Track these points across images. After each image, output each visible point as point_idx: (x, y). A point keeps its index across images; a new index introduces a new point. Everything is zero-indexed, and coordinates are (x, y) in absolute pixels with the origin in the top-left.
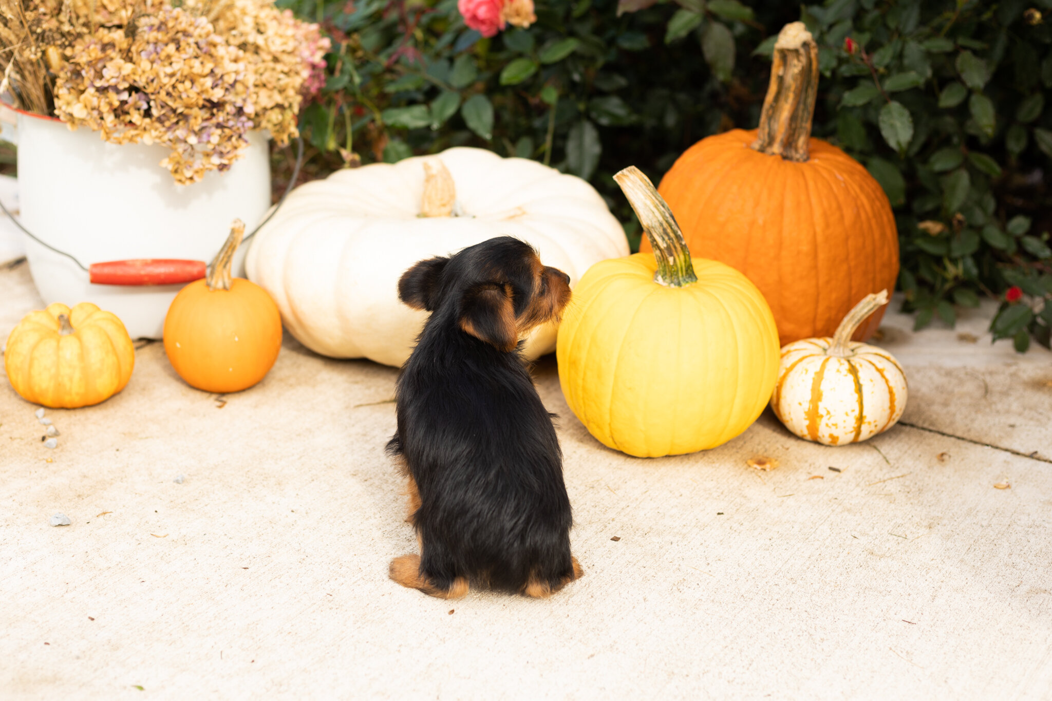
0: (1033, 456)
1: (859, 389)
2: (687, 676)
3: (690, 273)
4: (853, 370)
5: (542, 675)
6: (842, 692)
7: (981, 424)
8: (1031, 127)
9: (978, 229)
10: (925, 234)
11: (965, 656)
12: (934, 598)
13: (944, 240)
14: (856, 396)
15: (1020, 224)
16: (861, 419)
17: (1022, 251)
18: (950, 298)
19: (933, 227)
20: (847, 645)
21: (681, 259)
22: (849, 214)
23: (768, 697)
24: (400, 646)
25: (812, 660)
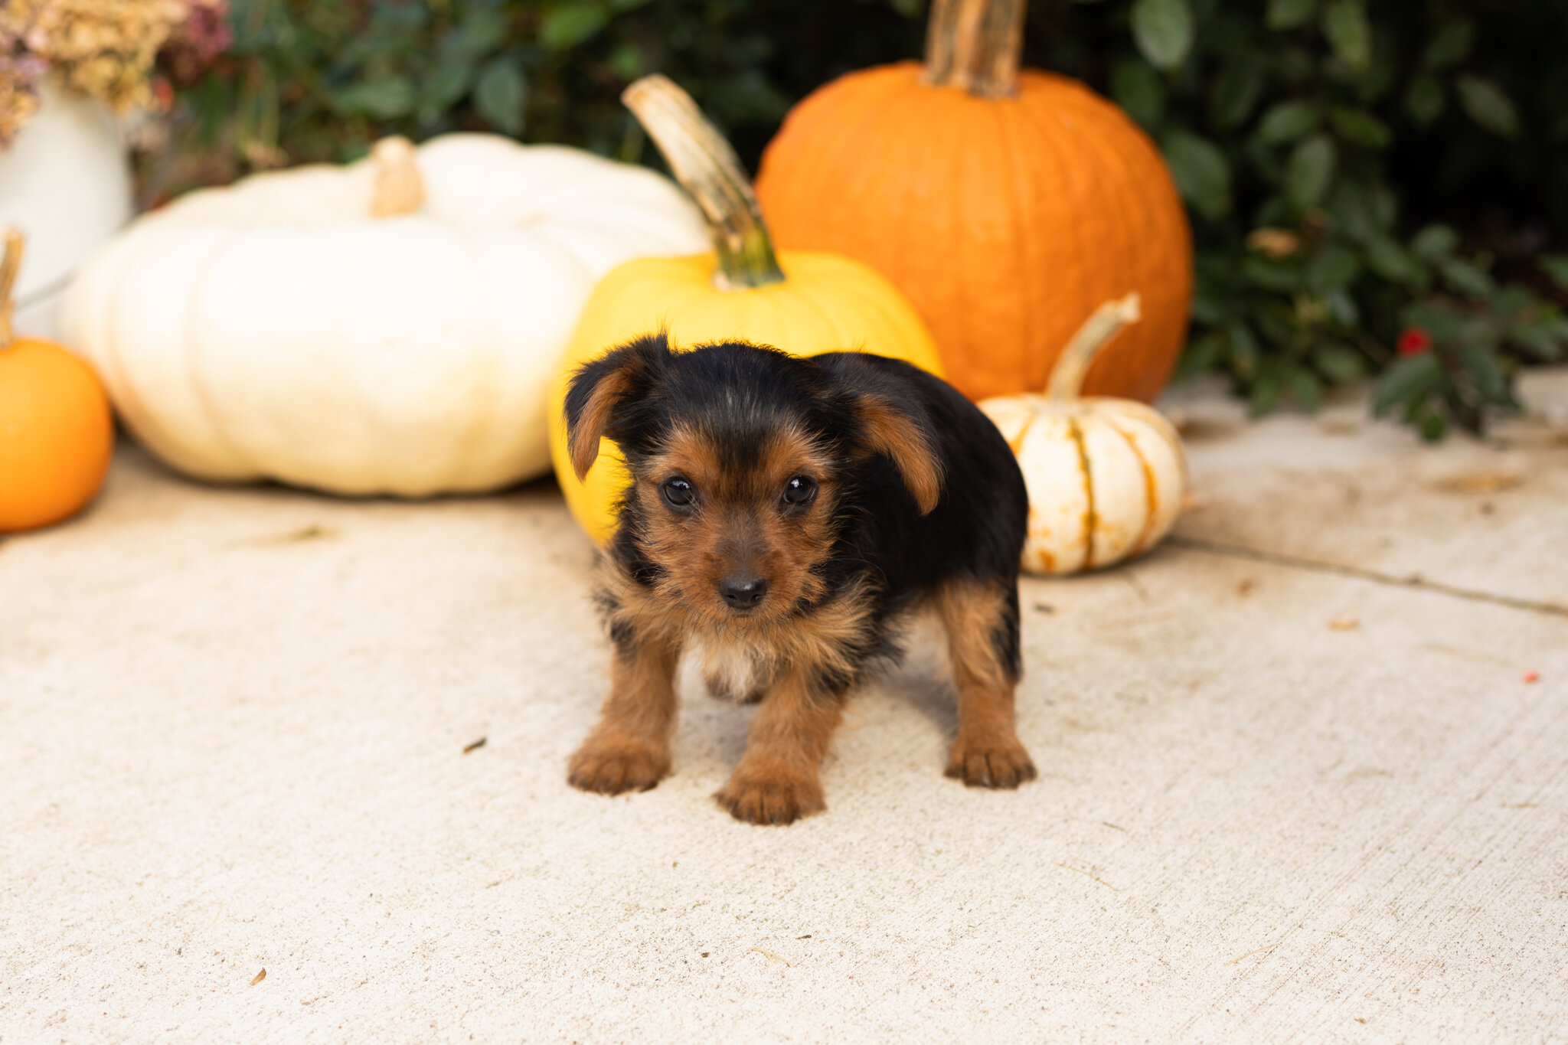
0: (1415, 582)
1: (1086, 465)
2: (663, 910)
3: (773, 270)
4: (1077, 435)
5: (389, 914)
6: (950, 930)
7: (1331, 541)
8: (1449, 76)
9: (1357, 248)
10: (1264, 257)
11: (1201, 872)
12: (1169, 787)
13: (1294, 262)
14: (1077, 479)
15: (1436, 240)
16: (1091, 520)
17: (1439, 285)
18: (1308, 362)
19: (1274, 241)
20: (983, 859)
21: (754, 242)
22: (1080, 182)
23: (805, 940)
24: (148, 876)
25: (908, 882)
